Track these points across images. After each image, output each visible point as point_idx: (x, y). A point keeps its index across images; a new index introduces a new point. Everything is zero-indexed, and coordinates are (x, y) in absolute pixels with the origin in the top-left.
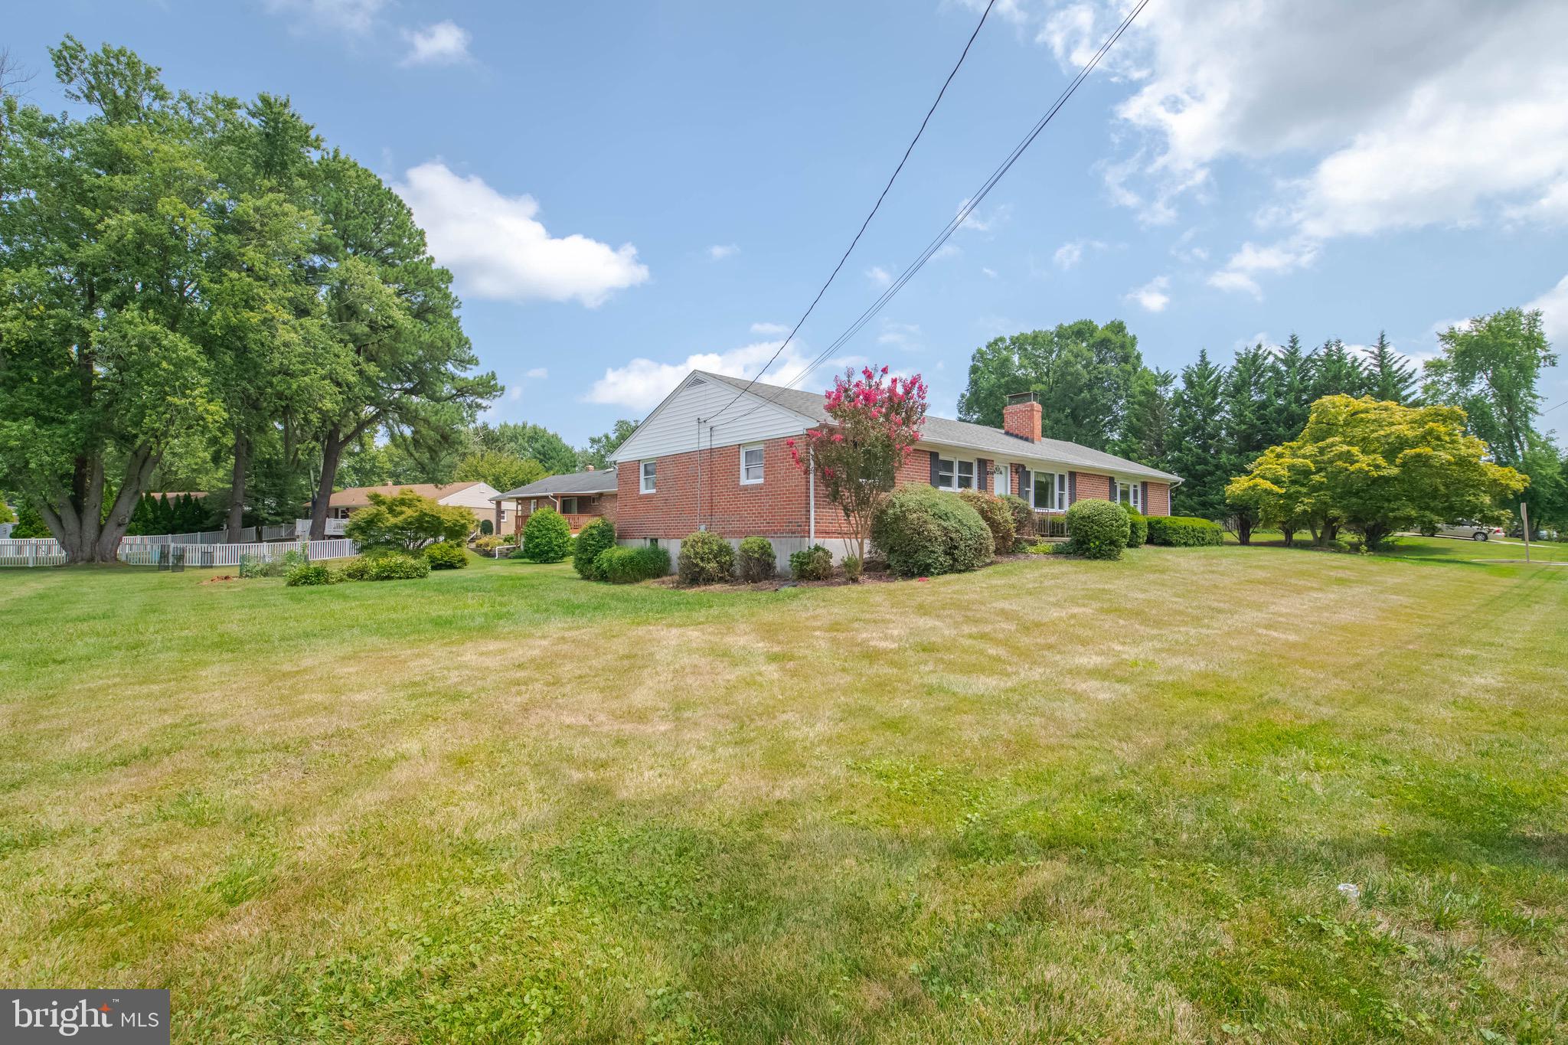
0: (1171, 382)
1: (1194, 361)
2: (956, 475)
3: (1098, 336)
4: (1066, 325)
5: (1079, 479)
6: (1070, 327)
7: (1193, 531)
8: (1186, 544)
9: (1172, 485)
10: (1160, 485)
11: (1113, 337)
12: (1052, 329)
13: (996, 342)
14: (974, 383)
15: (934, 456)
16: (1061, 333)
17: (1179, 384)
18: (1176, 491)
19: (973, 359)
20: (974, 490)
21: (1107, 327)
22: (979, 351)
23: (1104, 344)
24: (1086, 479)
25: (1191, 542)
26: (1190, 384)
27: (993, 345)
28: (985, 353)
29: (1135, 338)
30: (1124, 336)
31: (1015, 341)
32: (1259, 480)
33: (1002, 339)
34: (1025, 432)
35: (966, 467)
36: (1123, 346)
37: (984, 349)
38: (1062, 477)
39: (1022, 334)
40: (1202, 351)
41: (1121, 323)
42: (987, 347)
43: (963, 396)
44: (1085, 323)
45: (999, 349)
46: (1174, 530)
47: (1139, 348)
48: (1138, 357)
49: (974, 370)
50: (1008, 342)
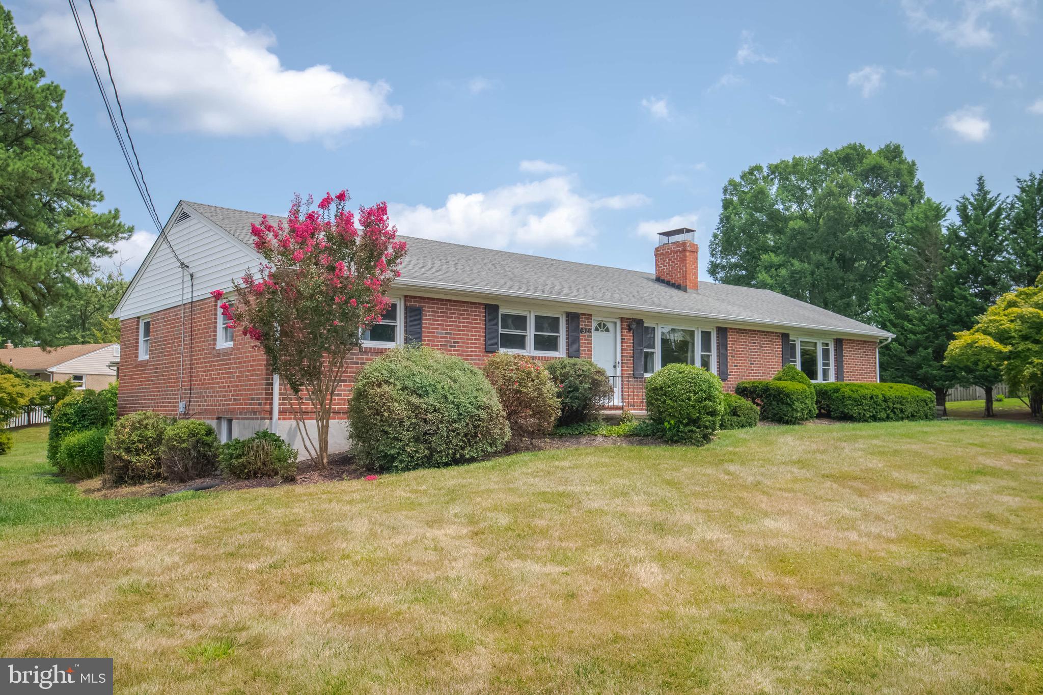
0: (945, 215)
1: (970, 190)
2: (531, 333)
3: (868, 162)
4: (832, 150)
5: (731, 337)
6: (837, 153)
7: (885, 401)
8: (875, 418)
9: (881, 342)
10: (863, 342)
11: (886, 163)
12: (816, 154)
13: (751, 172)
14: (725, 219)
15: (491, 310)
16: (826, 159)
17: (953, 218)
18: (886, 349)
19: (725, 191)
20: (561, 353)
21: (880, 152)
22: (732, 183)
23: (875, 171)
24: (743, 338)
25: (883, 415)
26: (965, 217)
27: (750, 174)
28: (740, 184)
29: (914, 164)
30: (902, 162)
31: (774, 169)
32: (979, 336)
33: (758, 168)
34: (677, 279)
35: (547, 323)
36: (898, 174)
37: (738, 180)
38: (706, 336)
39: (783, 162)
40: (980, 179)
41: (897, 147)
42: (742, 177)
43: (715, 236)
44: (853, 147)
45: (757, 179)
46: (855, 400)
47: (919, 176)
48: (919, 187)
49: (727, 204)
50: (766, 171)
